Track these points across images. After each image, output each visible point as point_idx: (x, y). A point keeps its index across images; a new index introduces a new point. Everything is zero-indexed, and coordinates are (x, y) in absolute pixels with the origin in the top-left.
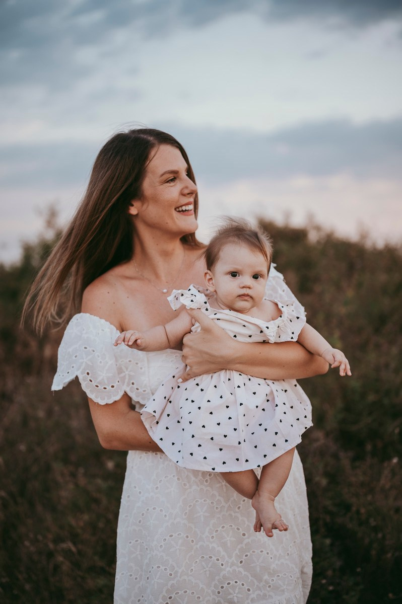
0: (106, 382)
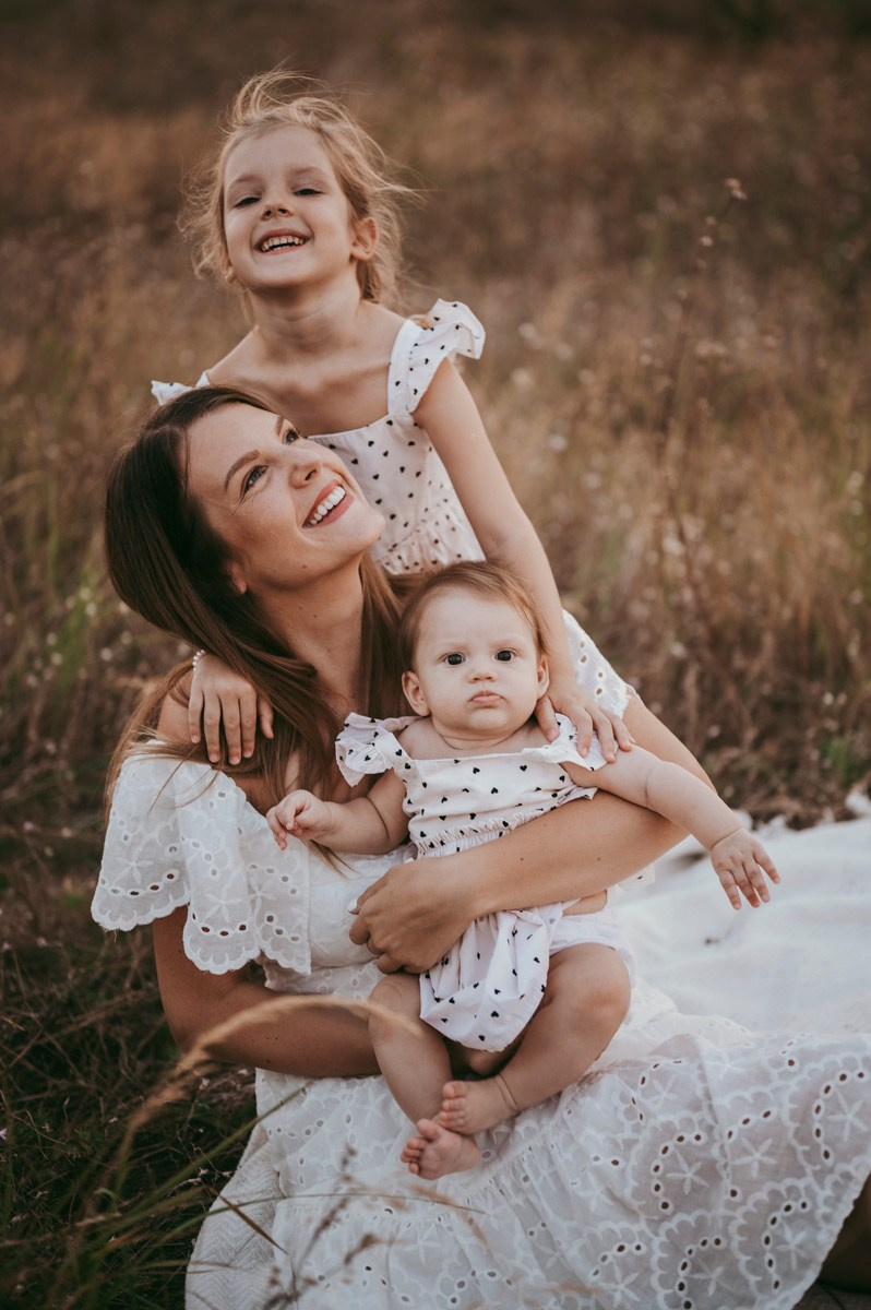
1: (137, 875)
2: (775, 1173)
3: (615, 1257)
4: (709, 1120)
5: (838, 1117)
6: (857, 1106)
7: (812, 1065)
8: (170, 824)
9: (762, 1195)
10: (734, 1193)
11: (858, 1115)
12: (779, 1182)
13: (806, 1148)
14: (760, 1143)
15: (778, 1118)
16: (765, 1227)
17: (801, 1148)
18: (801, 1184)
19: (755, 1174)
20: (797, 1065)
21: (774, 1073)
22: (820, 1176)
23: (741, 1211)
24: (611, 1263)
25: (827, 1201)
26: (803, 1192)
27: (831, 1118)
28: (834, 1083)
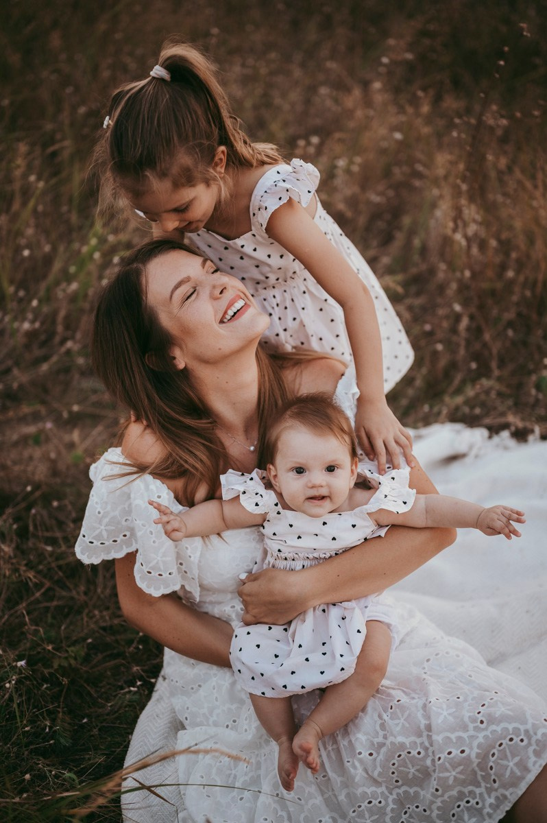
0: (162, 568)
1: (105, 534)
2: (463, 783)
3: (365, 806)
4: (427, 744)
5: (505, 762)
6: (517, 759)
7: (494, 727)
8: (126, 506)
9: (454, 793)
10: (437, 790)
11: (516, 764)
12: (464, 787)
13: (483, 774)
14: (456, 767)
15: (469, 756)
16: (454, 809)
17: (480, 773)
18: (478, 791)
19: (451, 782)
20: (485, 724)
21: (471, 726)
22: (489, 791)
23: (440, 799)
24: (363, 810)
25: (491, 805)
26: (478, 796)
27: (500, 761)
28: (505, 742)
